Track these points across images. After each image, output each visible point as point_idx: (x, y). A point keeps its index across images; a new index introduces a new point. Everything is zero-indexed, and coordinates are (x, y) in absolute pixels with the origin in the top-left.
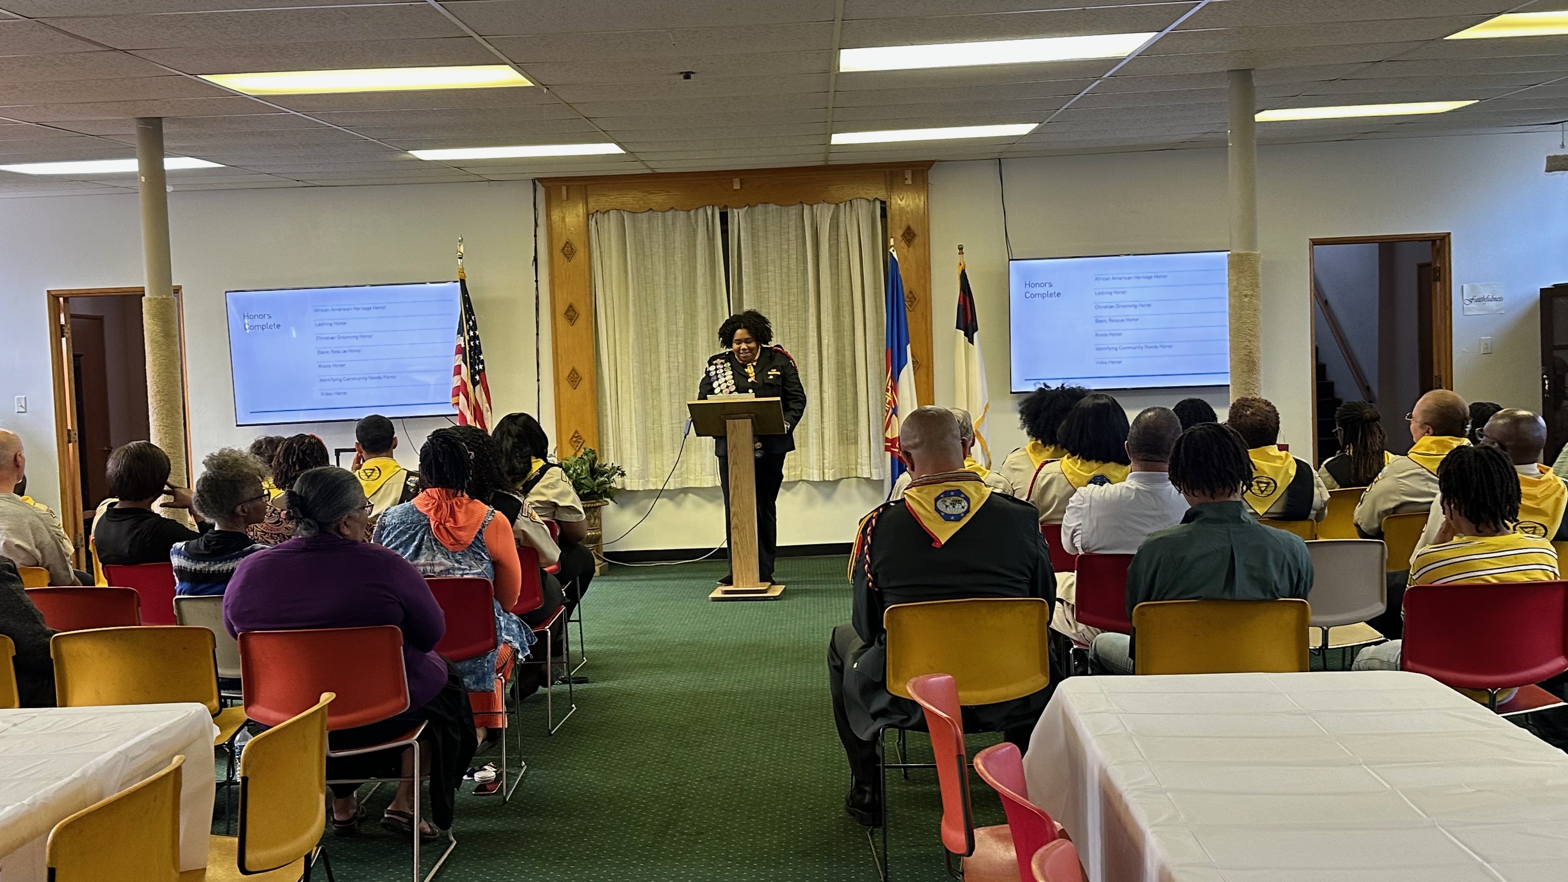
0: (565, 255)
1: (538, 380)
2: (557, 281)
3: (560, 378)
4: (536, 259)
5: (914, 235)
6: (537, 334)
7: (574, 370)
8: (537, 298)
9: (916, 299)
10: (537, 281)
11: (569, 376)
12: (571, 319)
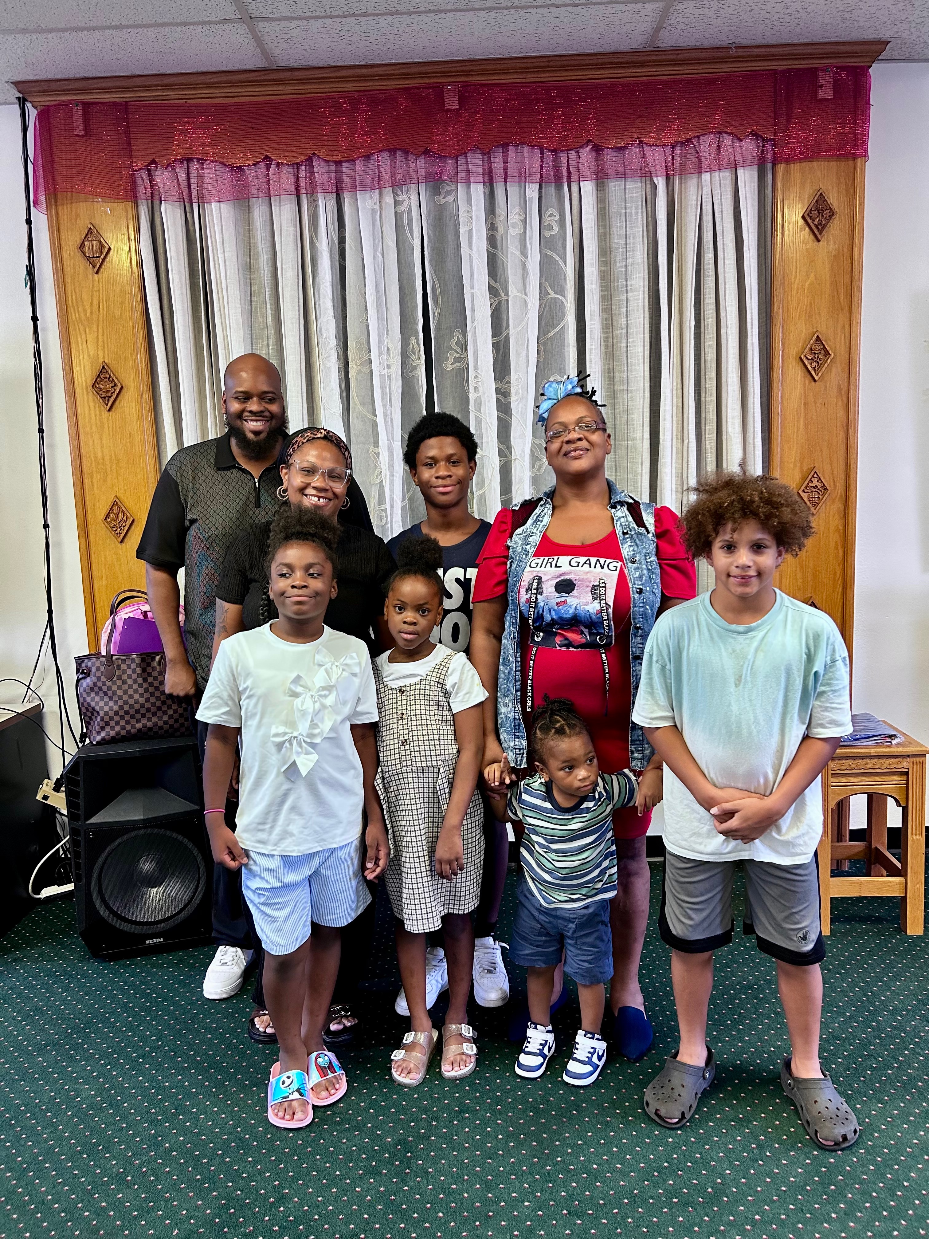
0: (88, 258)
1: (46, 526)
2: (73, 317)
3: (90, 520)
4: (30, 272)
5: (833, 213)
6: (41, 431)
7: (115, 504)
8: (38, 354)
9: (827, 354)
10: (35, 319)
11: (108, 516)
12: (105, 399)
